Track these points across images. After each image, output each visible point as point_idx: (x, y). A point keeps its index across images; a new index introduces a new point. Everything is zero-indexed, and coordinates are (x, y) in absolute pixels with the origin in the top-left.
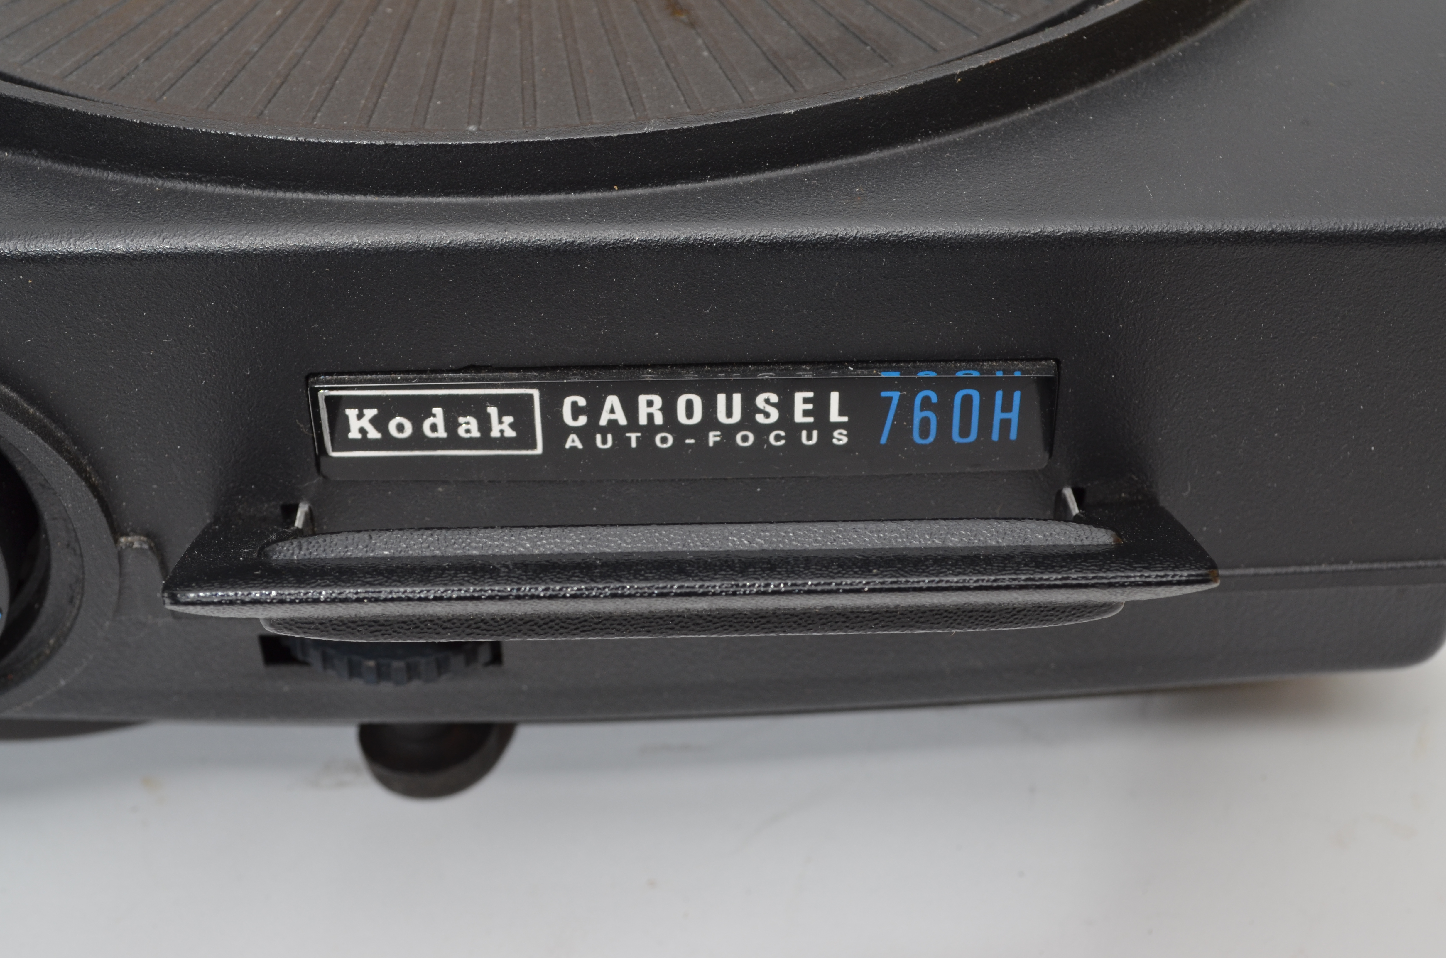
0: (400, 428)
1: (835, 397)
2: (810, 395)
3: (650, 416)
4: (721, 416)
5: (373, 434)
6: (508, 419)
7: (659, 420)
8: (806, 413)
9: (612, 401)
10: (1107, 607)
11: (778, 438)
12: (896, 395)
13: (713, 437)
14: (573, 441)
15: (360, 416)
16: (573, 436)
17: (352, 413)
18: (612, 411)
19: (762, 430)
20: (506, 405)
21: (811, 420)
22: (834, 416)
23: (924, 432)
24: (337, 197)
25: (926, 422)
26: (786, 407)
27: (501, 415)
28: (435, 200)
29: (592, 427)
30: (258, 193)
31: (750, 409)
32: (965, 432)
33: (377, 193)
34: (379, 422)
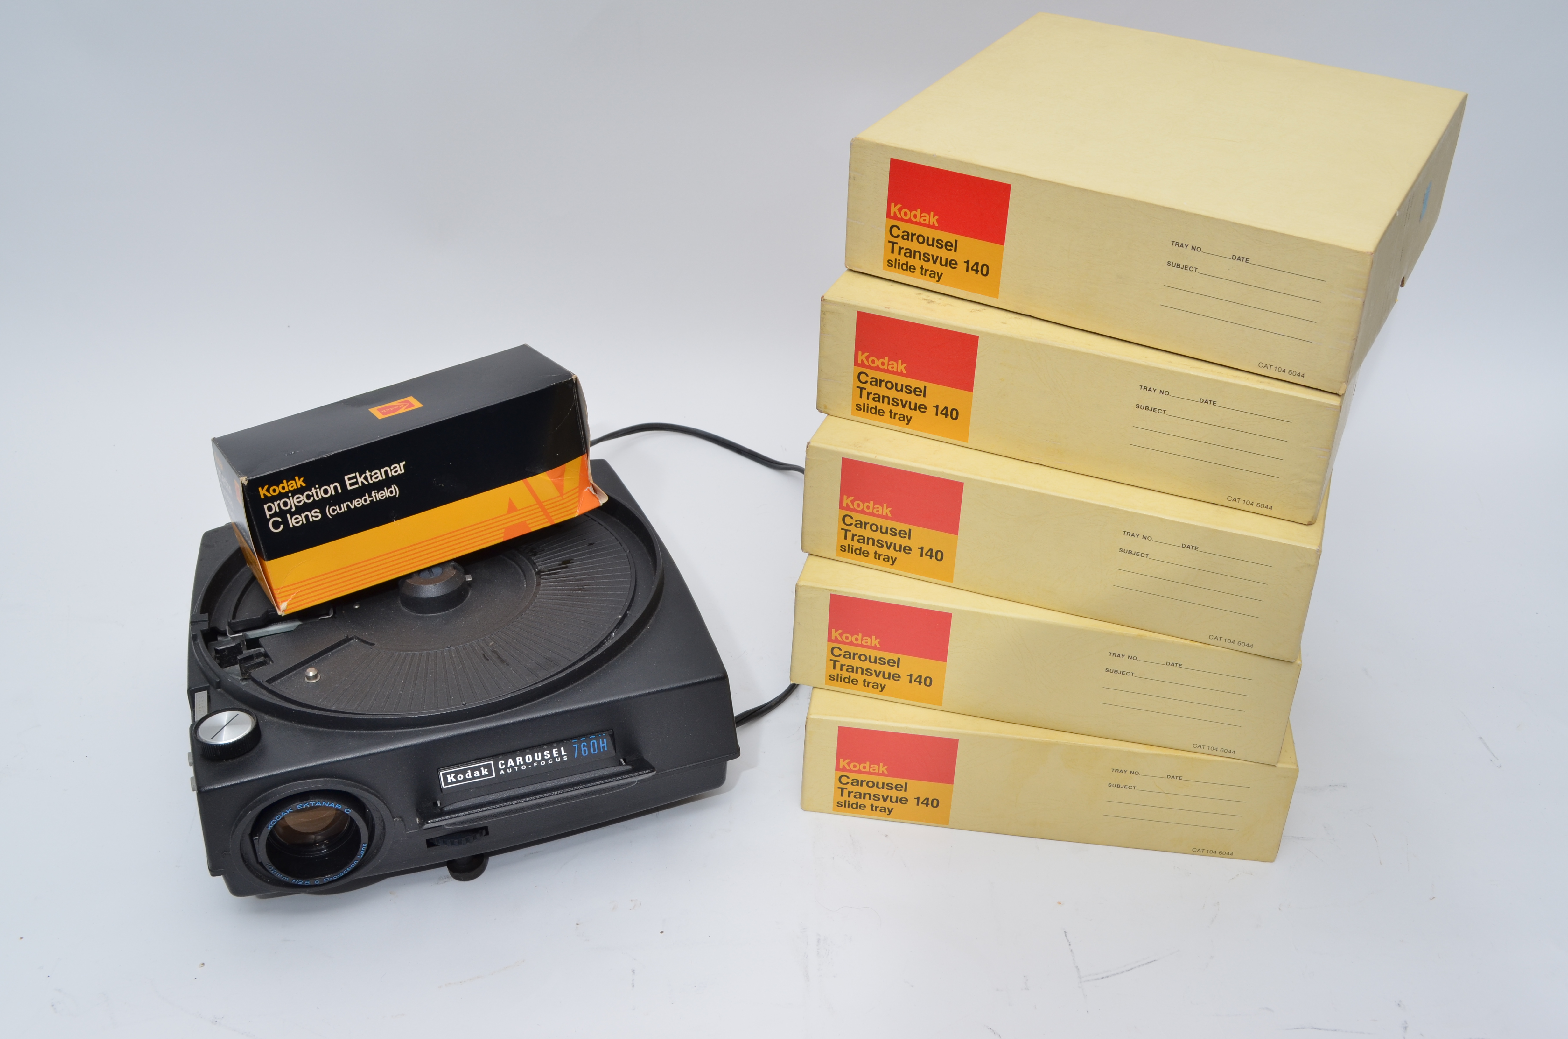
0: (460, 777)
1: (562, 749)
2: (557, 749)
3: (520, 762)
4: (537, 759)
5: (454, 780)
6: (486, 770)
7: (522, 763)
8: (556, 754)
9: (510, 760)
10: (634, 782)
11: (551, 761)
12: (577, 745)
13: (535, 764)
14: (502, 772)
15: (451, 776)
16: (502, 771)
17: (448, 776)
18: (511, 763)
19: (547, 760)
20: (485, 767)
21: (558, 755)
22: (563, 753)
23: (585, 753)
24: (439, 726)
25: (585, 750)
26: (551, 754)
27: (484, 769)
28: (462, 722)
29: (506, 768)
30: (420, 729)
31: (543, 756)
32: (594, 751)
33: (448, 723)
34: (455, 777)
